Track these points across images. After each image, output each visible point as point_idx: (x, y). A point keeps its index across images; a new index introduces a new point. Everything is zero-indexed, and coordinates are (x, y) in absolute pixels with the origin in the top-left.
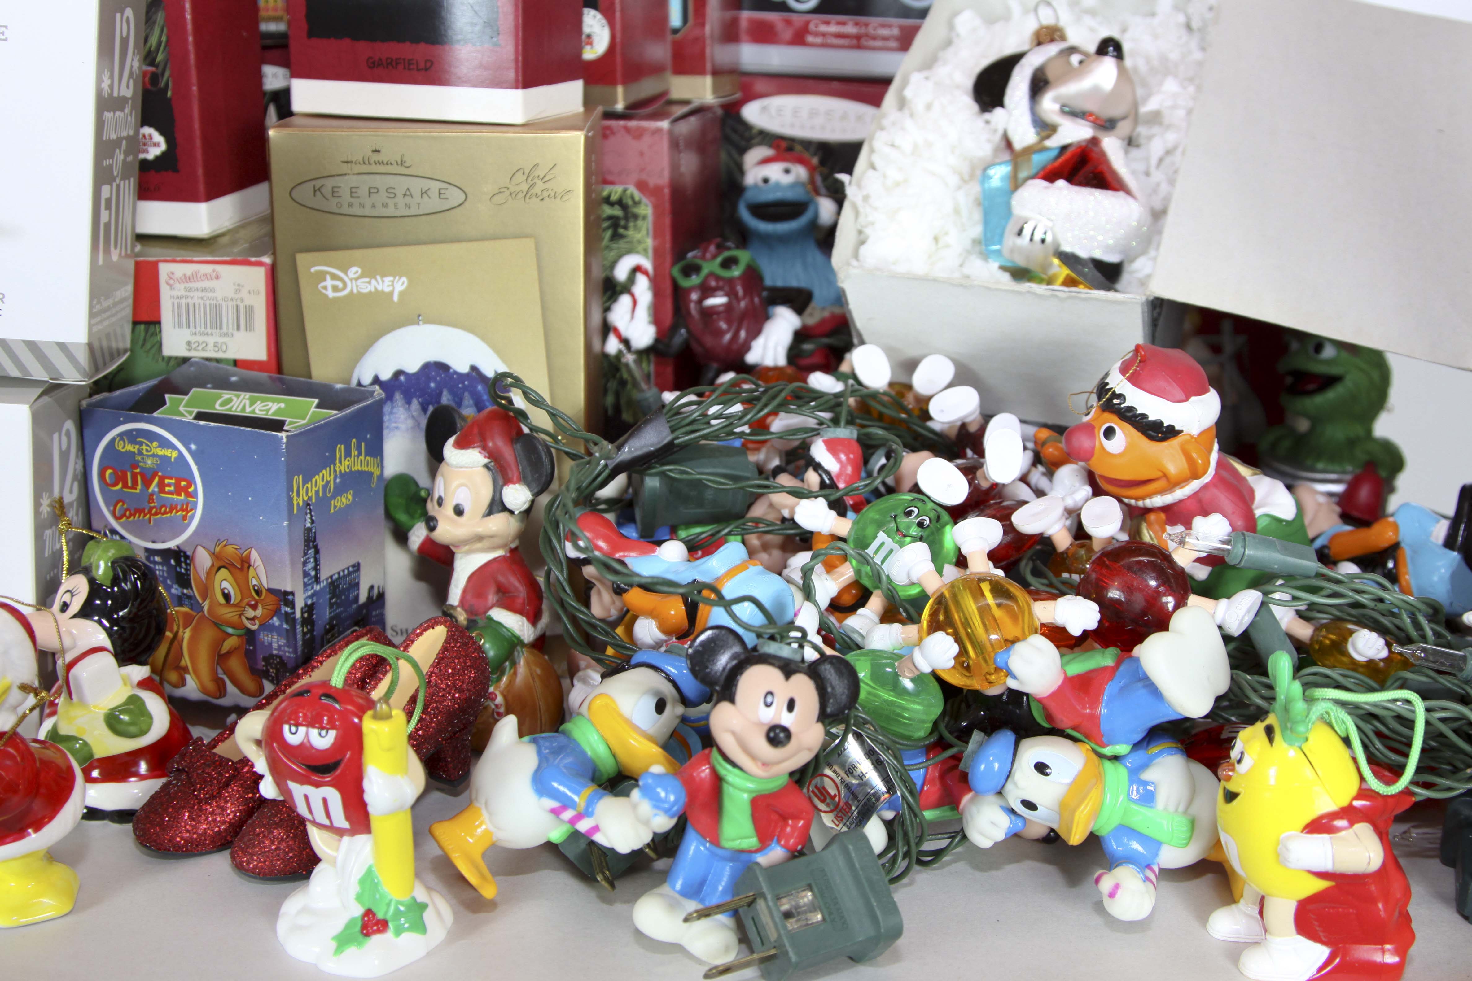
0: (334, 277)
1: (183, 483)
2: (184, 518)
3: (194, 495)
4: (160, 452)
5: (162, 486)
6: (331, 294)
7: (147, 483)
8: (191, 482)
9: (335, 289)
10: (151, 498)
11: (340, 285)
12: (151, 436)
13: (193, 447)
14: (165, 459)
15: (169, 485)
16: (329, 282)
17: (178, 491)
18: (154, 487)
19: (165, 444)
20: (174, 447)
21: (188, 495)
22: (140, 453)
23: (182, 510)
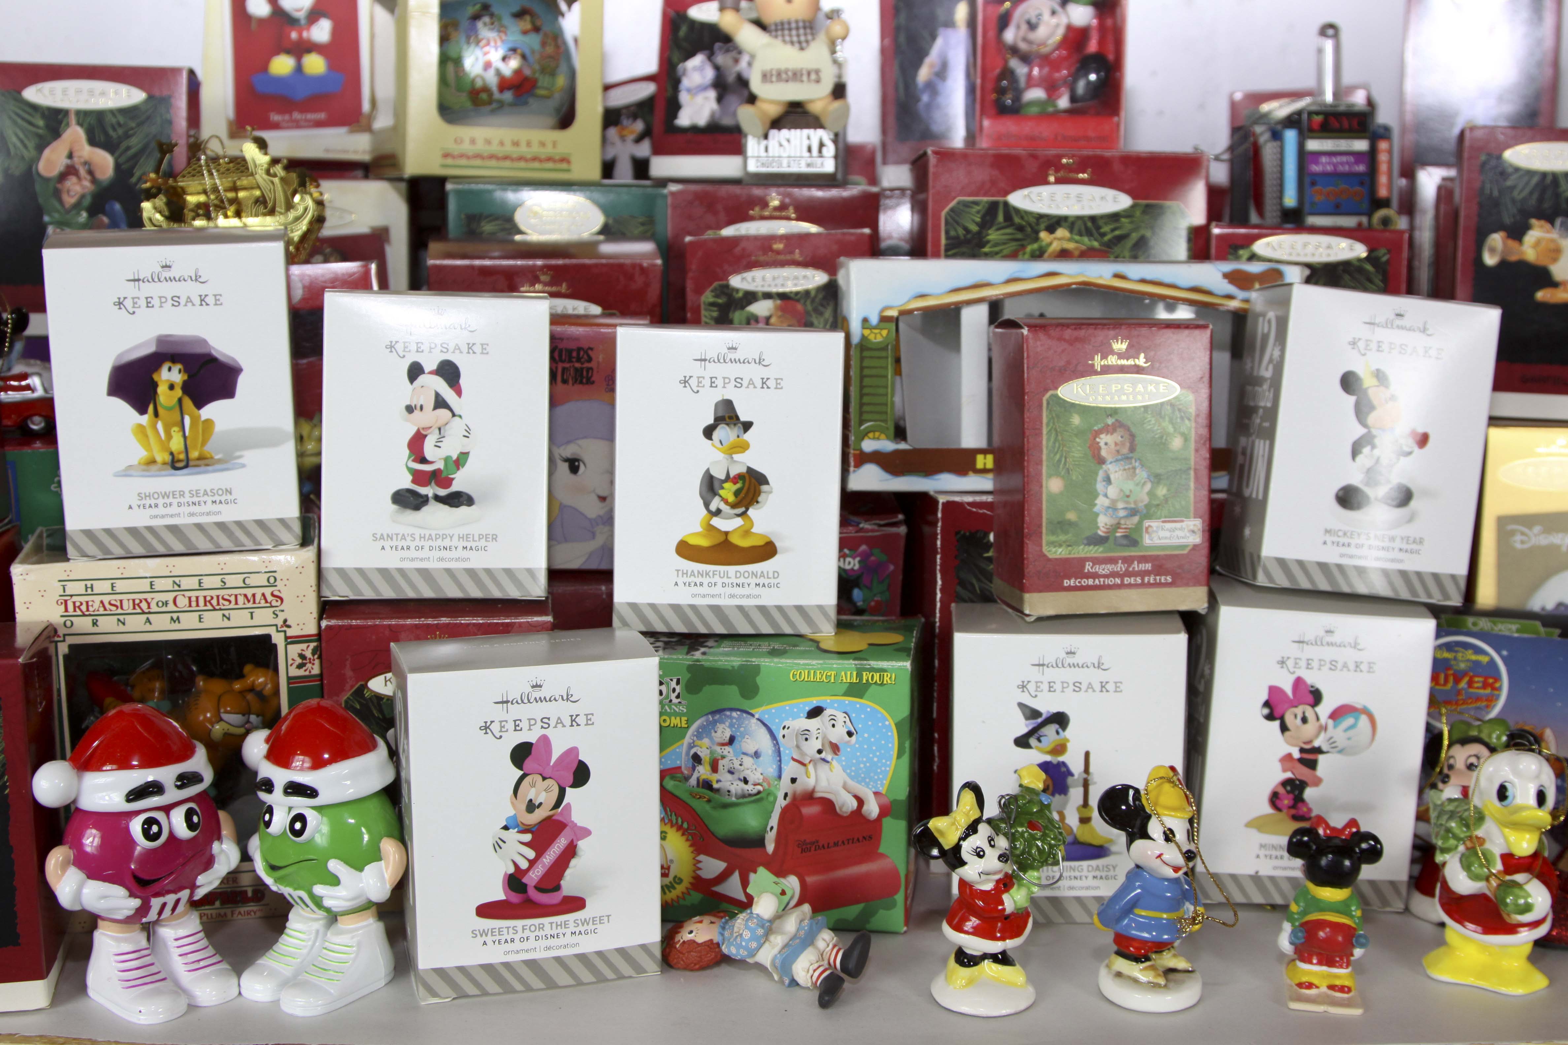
0: (1523, 534)
1: (1491, 681)
2: (1487, 706)
3: (1499, 689)
4: (1474, 657)
5: (1470, 684)
6: (1518, 546)
7: (1457, 680)
8: (1498, 678)
9: (1522, 542)
10: (1459, 692)
11: (1524, 538)
12: (1466, 646)
13: (1505, 653)
14: (1477, 663)
15: (1478, 682)
16: (1518, 538)
17: (1485, 685)
18: (1463, 684)
19: (1478, 651)
20: (1484, 653)
21: (1494, 689)
22: (1455, 659)
23: (1486, 700)
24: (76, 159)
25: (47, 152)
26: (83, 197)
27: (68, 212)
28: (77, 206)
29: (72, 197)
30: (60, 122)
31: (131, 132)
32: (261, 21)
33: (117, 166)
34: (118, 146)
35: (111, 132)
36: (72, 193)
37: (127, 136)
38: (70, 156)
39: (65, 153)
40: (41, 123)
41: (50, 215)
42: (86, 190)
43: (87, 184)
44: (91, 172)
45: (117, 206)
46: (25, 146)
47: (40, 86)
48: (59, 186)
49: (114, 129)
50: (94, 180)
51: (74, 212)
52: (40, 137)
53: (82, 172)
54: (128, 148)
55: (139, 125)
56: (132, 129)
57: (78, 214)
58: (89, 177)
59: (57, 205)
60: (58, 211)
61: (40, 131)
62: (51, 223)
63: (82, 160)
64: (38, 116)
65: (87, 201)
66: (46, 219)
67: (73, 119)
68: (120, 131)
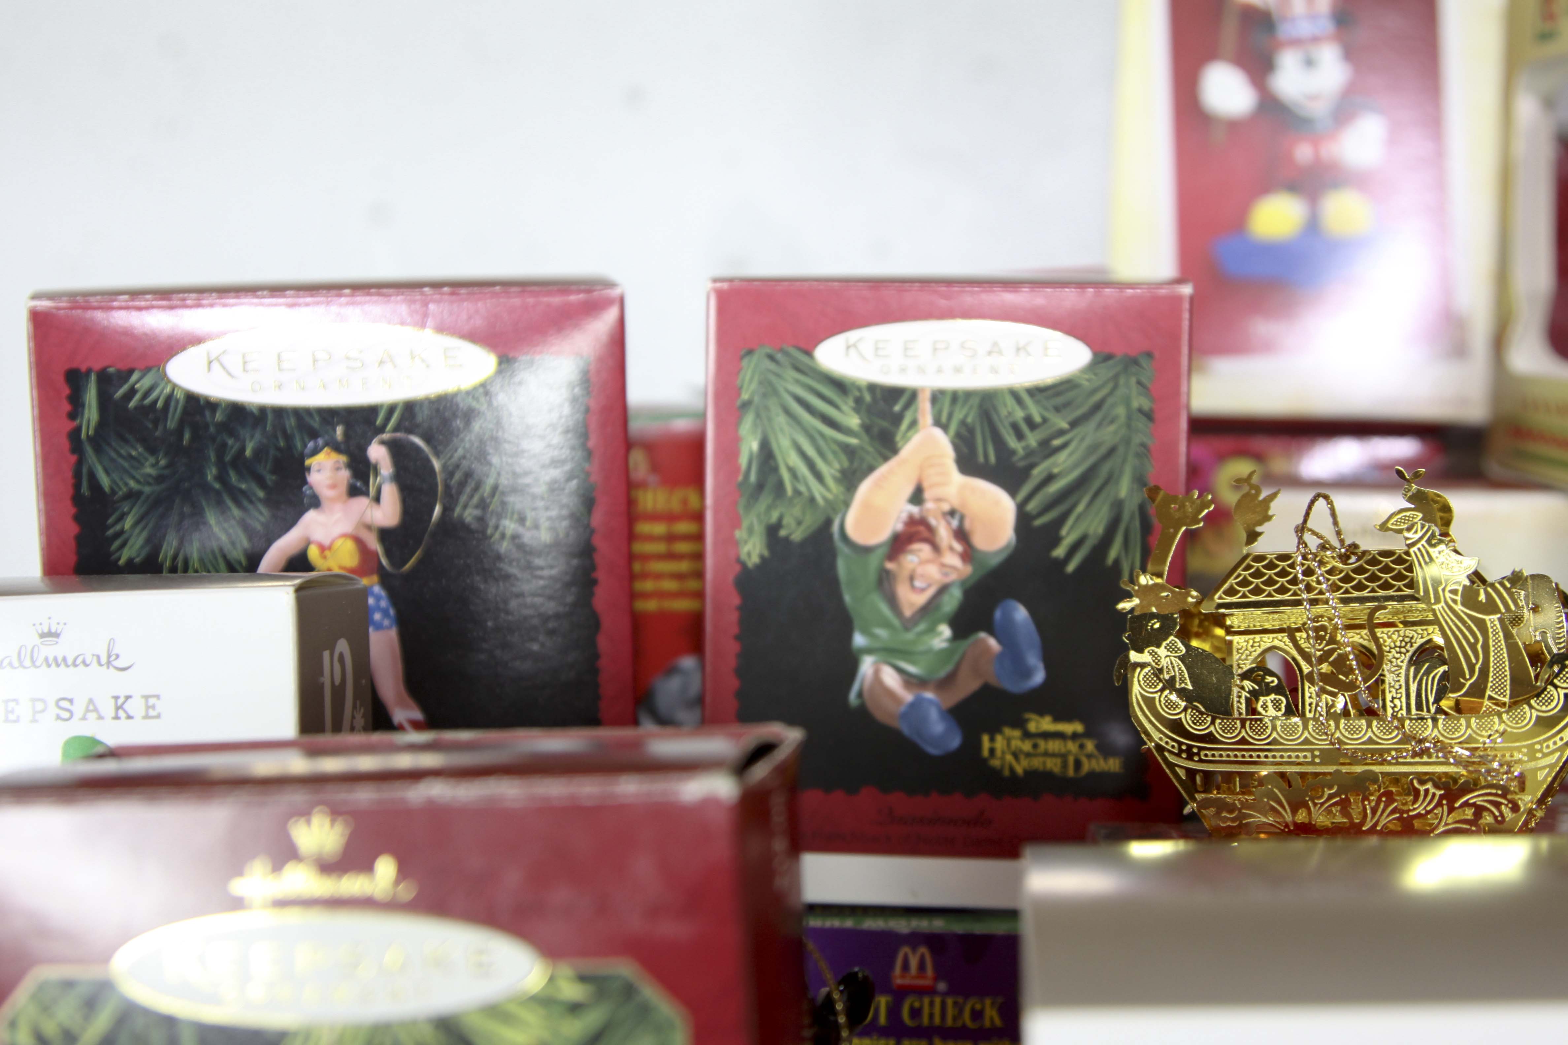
24: (929, 505)
25: (865, 488)
26: (943, 589)
27: (908, 624)
28: (928, 610)
29: (922, 590)
30: (897, 419)
31: (1057, 442)
32: (1234, 126)
33: (1023, 520)
34: (1024, 473)
35: (1012, 442)
36: (918, 584)
37: (1047, 450)
38: (917, 497)
39: (908, 490)
40: (854, 421)
41: (866, 632)
42: (953, 577)
43: (953, 560)
44: (962, 535)
45: (1021, 613)
46: (819, 476)
47: (853, 335)
48: (890, 566)
49: (1020, 436)
50: (969, 554)
51: (922, 627)
52: (849, 451)
53: (944, 534)
54: (1050, 478)
55: (1074, 424)
56: (1061, 433)
57: (931, 630)
58: (958, 547)
59: (884, 609)
60: (887, 625)
61: (853, 441)
62: (869, 651)
63: (946, 507)
64: (847, 405)
65: (952, 601)
66: (859, 640)
67: (925, 410)
68: (1032, 439)
